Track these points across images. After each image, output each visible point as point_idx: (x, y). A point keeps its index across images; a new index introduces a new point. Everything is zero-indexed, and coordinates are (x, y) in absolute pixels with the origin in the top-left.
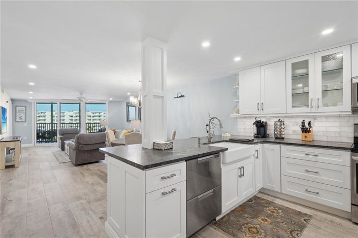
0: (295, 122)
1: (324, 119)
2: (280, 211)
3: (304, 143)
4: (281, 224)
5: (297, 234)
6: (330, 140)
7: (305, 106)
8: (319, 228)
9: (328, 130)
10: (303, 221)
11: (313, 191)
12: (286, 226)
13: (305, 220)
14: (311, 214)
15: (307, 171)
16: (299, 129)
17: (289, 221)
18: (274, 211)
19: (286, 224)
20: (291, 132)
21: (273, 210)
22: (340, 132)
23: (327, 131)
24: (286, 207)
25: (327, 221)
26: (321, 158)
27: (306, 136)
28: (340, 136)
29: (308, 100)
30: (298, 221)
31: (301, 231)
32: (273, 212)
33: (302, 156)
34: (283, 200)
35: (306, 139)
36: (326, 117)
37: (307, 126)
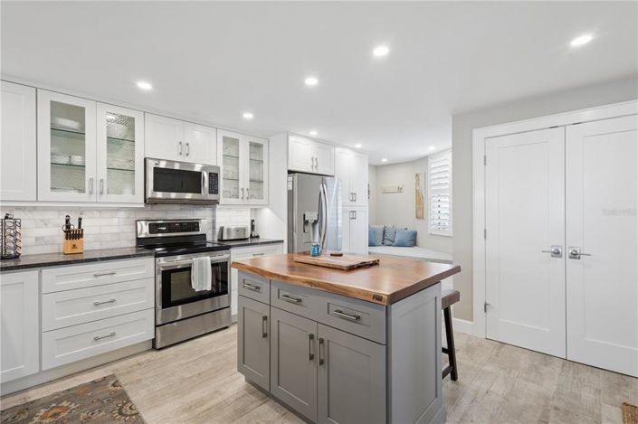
0: (42, 220)
1: (97, 214)
2: (65, 404)
3: (69, 258)
4: (94, 417)
5: (130, 408)
6: (105, 246)
7: (75, 189)
8: (140, 380)
9: (102, 232)
10: (112, 388)
11: (105, 335)
12: (103, 413)
13: (114, 385)
14: (111, 373)
15: (96, 304)
16: (60, 234)
17: (97, 404)
18: (54, 411)
19: (100, 412)
20: (31, 241)
21: (51, 413)
22: (119, 234)
23: (100, 234)
24: (63, 392)
25: (135, 367)
26: (120, 275)
27: (74, 246)
28: (118, 240)
29: (84, 180)
30: (107, 394)
31: (128, 401)
32: (55, 415)
33: (89, 280)
34: (43, 385)
35: (75, 251)
36: (100, 210)
37: (74, 226)
